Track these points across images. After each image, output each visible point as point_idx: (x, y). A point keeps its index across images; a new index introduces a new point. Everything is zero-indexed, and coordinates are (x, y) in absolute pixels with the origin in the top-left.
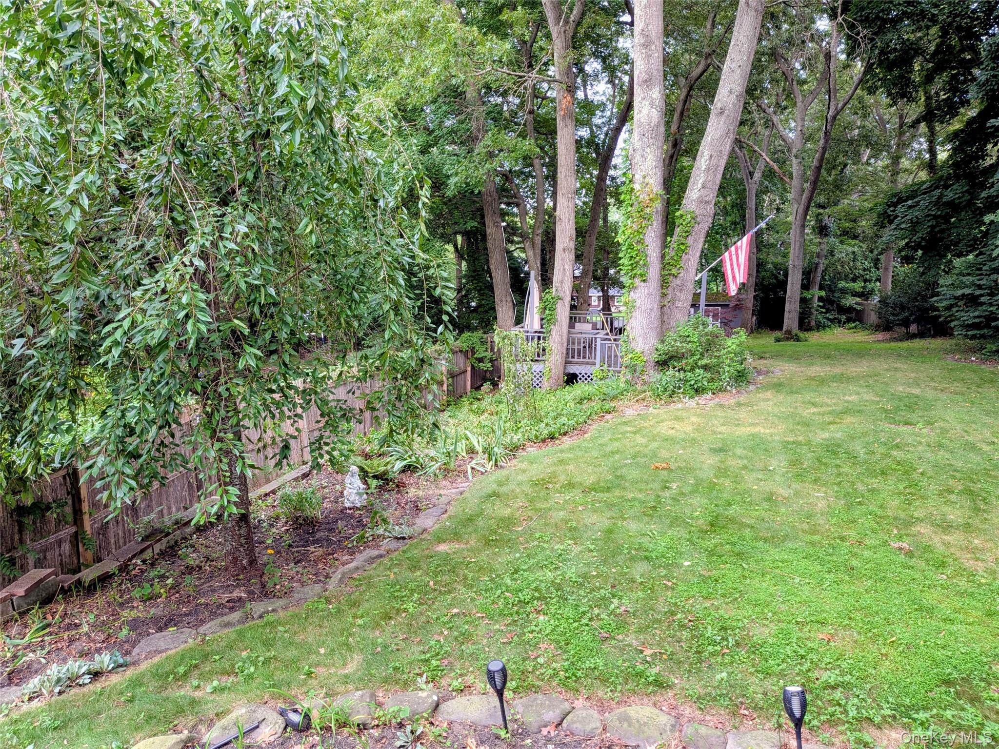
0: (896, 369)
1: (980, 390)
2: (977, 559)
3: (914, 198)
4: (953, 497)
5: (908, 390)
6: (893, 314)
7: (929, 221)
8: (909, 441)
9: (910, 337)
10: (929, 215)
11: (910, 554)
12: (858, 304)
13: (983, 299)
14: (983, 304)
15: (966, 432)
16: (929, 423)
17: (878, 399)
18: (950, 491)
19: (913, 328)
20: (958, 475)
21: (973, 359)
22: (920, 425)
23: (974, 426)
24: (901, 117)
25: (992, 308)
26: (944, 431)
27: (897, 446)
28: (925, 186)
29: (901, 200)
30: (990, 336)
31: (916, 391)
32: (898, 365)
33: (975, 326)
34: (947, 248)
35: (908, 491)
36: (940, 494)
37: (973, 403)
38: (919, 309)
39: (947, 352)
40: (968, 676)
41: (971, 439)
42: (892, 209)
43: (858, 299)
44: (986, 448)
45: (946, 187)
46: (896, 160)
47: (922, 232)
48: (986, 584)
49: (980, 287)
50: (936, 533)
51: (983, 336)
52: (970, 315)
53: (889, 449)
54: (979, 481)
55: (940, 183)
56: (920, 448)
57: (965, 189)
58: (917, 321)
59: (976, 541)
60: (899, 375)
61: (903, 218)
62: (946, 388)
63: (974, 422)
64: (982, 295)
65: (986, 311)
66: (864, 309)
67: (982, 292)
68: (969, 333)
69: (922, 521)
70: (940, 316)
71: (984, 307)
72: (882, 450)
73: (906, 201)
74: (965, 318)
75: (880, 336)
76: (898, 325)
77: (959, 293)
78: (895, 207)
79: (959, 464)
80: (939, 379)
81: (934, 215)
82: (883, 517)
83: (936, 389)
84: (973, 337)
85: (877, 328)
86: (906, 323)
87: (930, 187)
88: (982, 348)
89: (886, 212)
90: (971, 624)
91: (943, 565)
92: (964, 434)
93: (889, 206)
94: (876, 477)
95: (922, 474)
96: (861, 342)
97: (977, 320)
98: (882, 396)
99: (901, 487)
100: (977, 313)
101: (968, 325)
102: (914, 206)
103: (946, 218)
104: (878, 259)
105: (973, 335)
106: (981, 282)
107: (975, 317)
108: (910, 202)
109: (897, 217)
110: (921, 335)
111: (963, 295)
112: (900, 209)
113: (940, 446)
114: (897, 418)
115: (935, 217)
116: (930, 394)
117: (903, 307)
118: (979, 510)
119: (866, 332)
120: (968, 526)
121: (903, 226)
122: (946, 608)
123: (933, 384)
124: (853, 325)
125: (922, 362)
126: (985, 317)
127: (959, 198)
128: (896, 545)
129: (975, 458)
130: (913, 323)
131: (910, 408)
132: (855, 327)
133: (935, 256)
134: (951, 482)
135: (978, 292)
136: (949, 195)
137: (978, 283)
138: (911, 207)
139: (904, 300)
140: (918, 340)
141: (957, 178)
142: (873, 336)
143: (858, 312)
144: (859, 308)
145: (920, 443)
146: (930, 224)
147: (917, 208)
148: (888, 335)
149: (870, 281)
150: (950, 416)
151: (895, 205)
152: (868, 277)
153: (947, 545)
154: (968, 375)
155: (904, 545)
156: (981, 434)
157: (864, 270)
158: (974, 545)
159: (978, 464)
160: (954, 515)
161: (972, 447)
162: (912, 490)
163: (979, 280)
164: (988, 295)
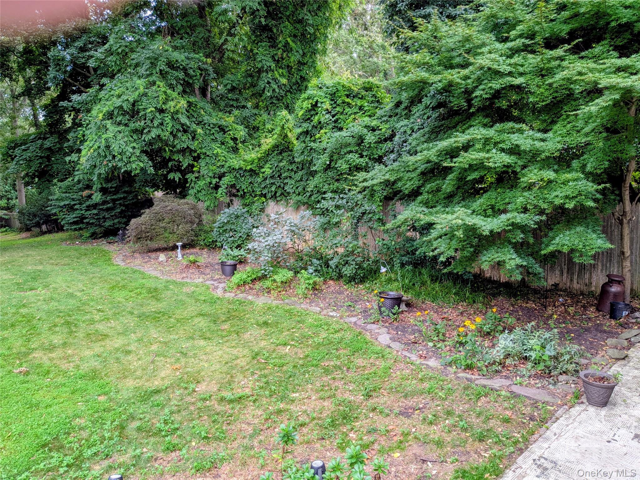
0: (28, 256)
1: (79, 260)
2: (70, 362)
3: (26, 144)
4: (57, 329)
5: (35, 267)
6: (28, 220)
7: (38, 160)
8: (32, 301)
9: (43, 233)
10: (37, 156)
11: (27, 373)
12: (6, 215)
13: (76, 207)
14: (77, 209)
15: (68, 287)
16: (46, 286)
17: (14, 277)
18: (55, 326)
19: (44, 228)
20: (61, 314)
21: (77, 243)
22: (40, 289)
23: (73, 283)
24: (12, 91)
25: (82, 212)
26: (55, 289)
27: (24, 306)
28: (31, 138)
29: (17, 146)
30: (84, 228)
31: (40, 267)
32: (30, 252)
33: (75, 223)
34: (52, 176)
35: (29, 333)
36: (50, 329)
37: (74, 269)
38: (45, 216)
39: (62, 240)
40: (57, 435)
41: (71, 291)
42: (12, 151)
43: (5, 212)
44: (79, 294)
45: (45, 139)
46: (13, 118)
47: (35, 166)
48: (73, 375)
49: (73, 200)
50: (45, 354)
51: (80, 229)
52: (72, 217)
53: (17, 309)
54: (74, 315)
55: (41, 136)
56: (39, 303)
57: (56, 141)
58: (45, 222)
59: (70, 351)
60: (29, 259)
61: (20, 157)
62: (59, 263)
63: (73, 280)
64: (75, 205)
65: (79, 214)
66: (10, 218)
67: (75, 202)
68: (72, 228)
69: (36, 350)
70: (58, 219)
71: (78, 212)
72: (13, 311)
73: (21, 146)
74: (68, 219)
75: (24, 235)
76: (33, 226)
77: (62, 204)
78: (14, 149)
79: (62, 308)
80: (56, 258)
81: (40, 156)
82: (10, 355)
83: (53, 264)
84: (75, 230)
85: (21, 230)
86: (38, 225)
87: (35, 138)
88: (81, 236)
89: (8, 153)
90: (62, 403)
91: (48, 372)
92: (68, 289)
93: (10, 149)
94: (7, 330)
95: (39, 319)
96: (11, 240)
97: (75, 220)
98: (16, 275)
99: (24, 332)
100: (74, 216)
101: (71, 223)
102: (26, 150)
103: (48, 158)
104: (15, 184)
105: (75, 229)
106: (74, 197)
107: (74, 218)
108: (23, 147)
109: (16, 156)
110: (49, 232)
111: (65, 205)
112: (17, 151)
113: (52, 299)
114: (25, 287)
115: (41, 157)
116: (48, 268)
117: (35, 216)
118: (72, 332)
119: (14, 234)
120: (65, 343)
121: (21, 162)
122: (48, 400)
123: (51, 261)
124: (5, 229)
125: (46, 249)
126: (79, 217)
127: (54, 146)
128: (18, 371)
129: (72, 302)
130: (43, 224)
131: (34, 279)
132: (6, 231)
133: (45, 181)
134: (57, 320)
135: (73, 203)
136: (48, 144)
137: (72, 197)
138: (24, 150)
139: (34, 210)
140: (47, 235)
141: (51, 133)
142: (19, 235)
143: (6, 220)
144: (6, 217)
145: (39, 300)
146: (38, 161)
147: (28, 151)
148: (28, 234)
149: (12, 199)
150: (59, 279)
151: (14, 148)
152: (10, 196)
153: (51, 359)
154: (73, 253)
155: (23, 369)
156: (77, 286)
157: (6, 192)
158: (67, 354)
159: (74, 305)
160: (57, 340)
161: (71, 296)
162: (32, 331)
163: (72, 196)
164: (79, 204)
